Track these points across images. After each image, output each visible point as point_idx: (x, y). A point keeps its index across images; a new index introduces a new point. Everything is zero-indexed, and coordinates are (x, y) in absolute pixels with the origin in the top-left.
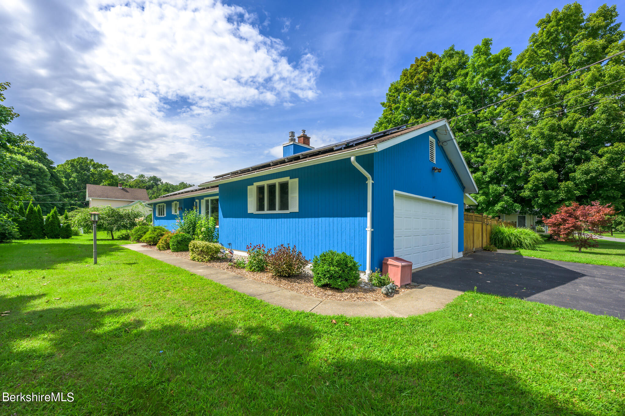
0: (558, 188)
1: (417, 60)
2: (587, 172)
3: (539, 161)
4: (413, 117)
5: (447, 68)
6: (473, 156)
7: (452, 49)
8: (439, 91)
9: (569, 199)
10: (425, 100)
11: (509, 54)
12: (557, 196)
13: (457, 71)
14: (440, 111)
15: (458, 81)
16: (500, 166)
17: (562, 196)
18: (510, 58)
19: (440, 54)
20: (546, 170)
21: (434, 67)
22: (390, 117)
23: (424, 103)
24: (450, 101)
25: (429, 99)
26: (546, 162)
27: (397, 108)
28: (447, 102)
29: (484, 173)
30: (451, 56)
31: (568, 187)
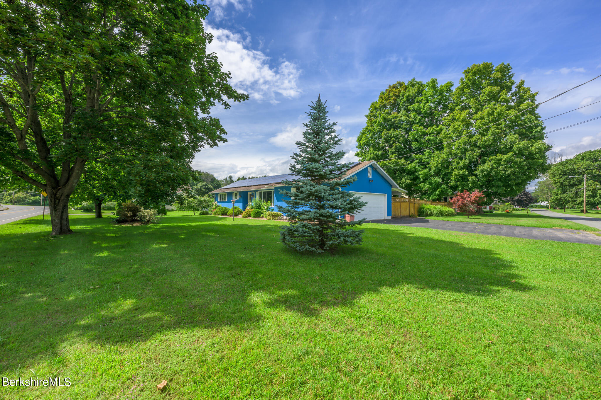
0: (468, 180)
1: (390, 86)
2: (482, 171)
3: (458, 163)
4: (385, 130)
5: (409, 96)
6: (423, 157)
7: (414, 80)
8: (402, 112)
9: (474, 187)
10: (394, 118)
11: (452, 86)
12: (468, 185)
13: (415, 97)
14: (403, 126)
15: (415, 106)
16: (438, 165)
17: (471, 185)
18: (452, 88)
19: (406, 83)
20: (462, 169)
21: (401, 94)
22: (370, 128)
23: (393, 120)
24: (410, 119)
25: (396, 117)
26: (462, 164)
27: (375, 122)
28: (408, 120)
29: (430, 169)
30: (413, 86)
31: (473, 180)
